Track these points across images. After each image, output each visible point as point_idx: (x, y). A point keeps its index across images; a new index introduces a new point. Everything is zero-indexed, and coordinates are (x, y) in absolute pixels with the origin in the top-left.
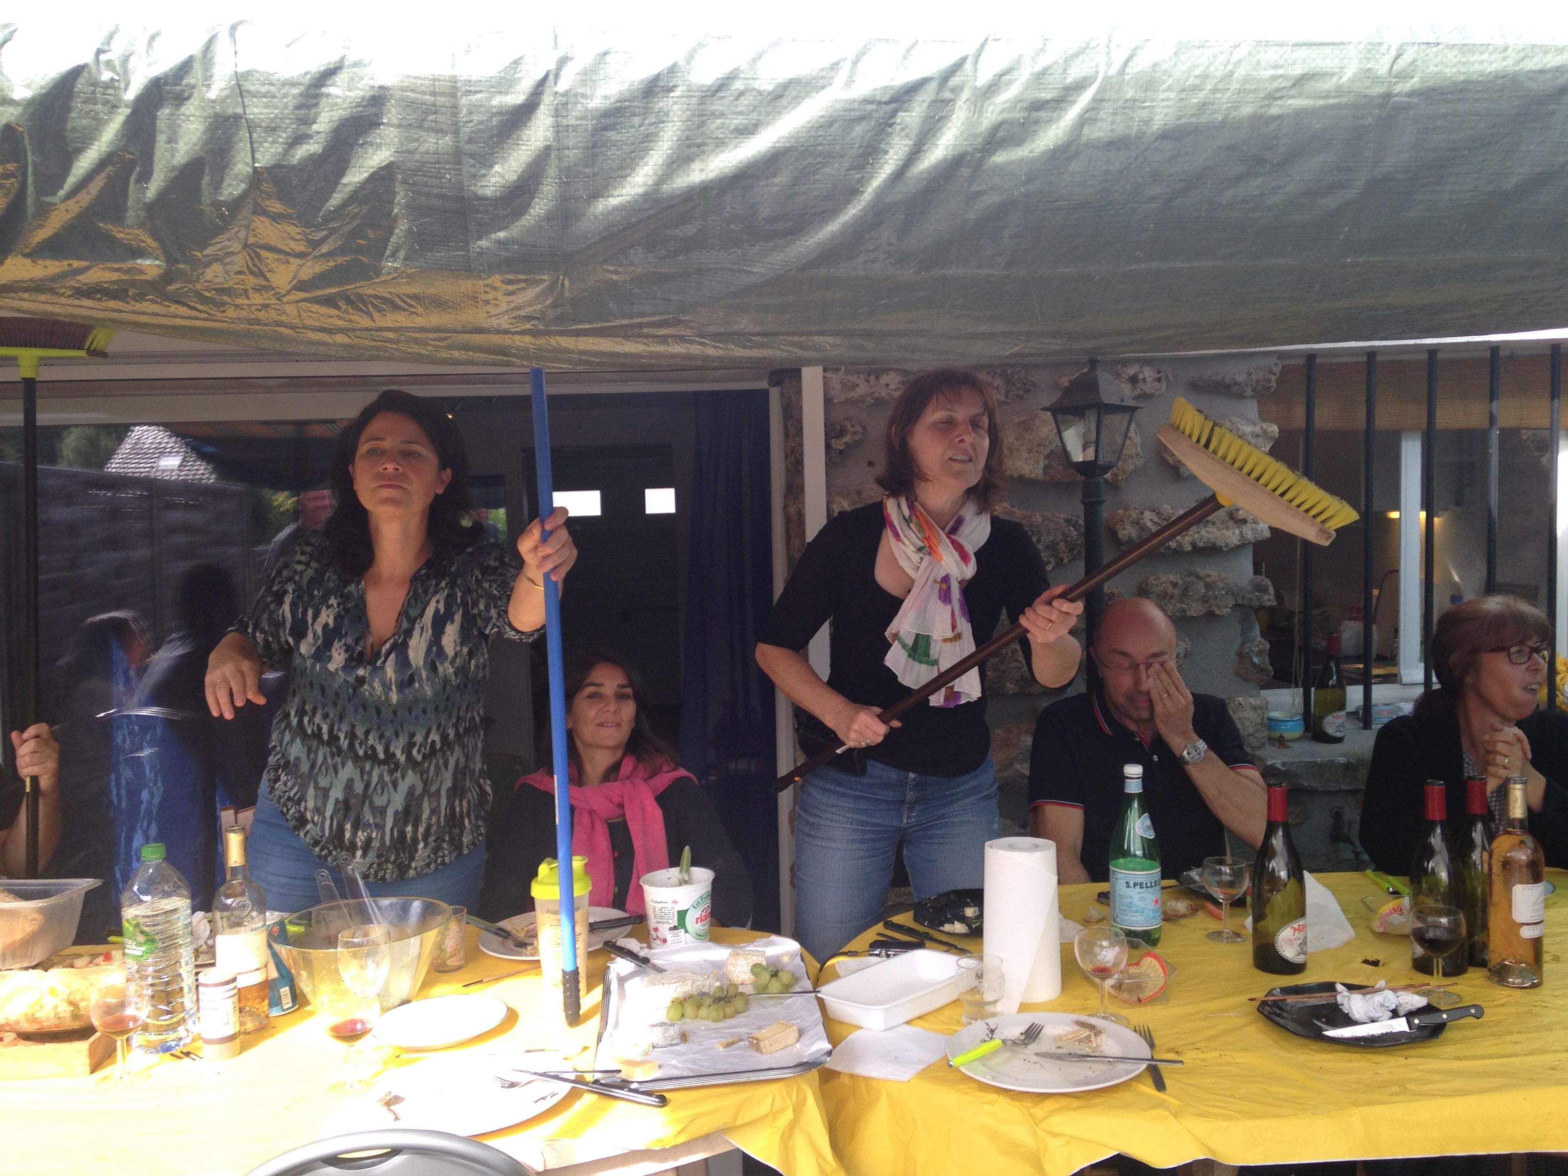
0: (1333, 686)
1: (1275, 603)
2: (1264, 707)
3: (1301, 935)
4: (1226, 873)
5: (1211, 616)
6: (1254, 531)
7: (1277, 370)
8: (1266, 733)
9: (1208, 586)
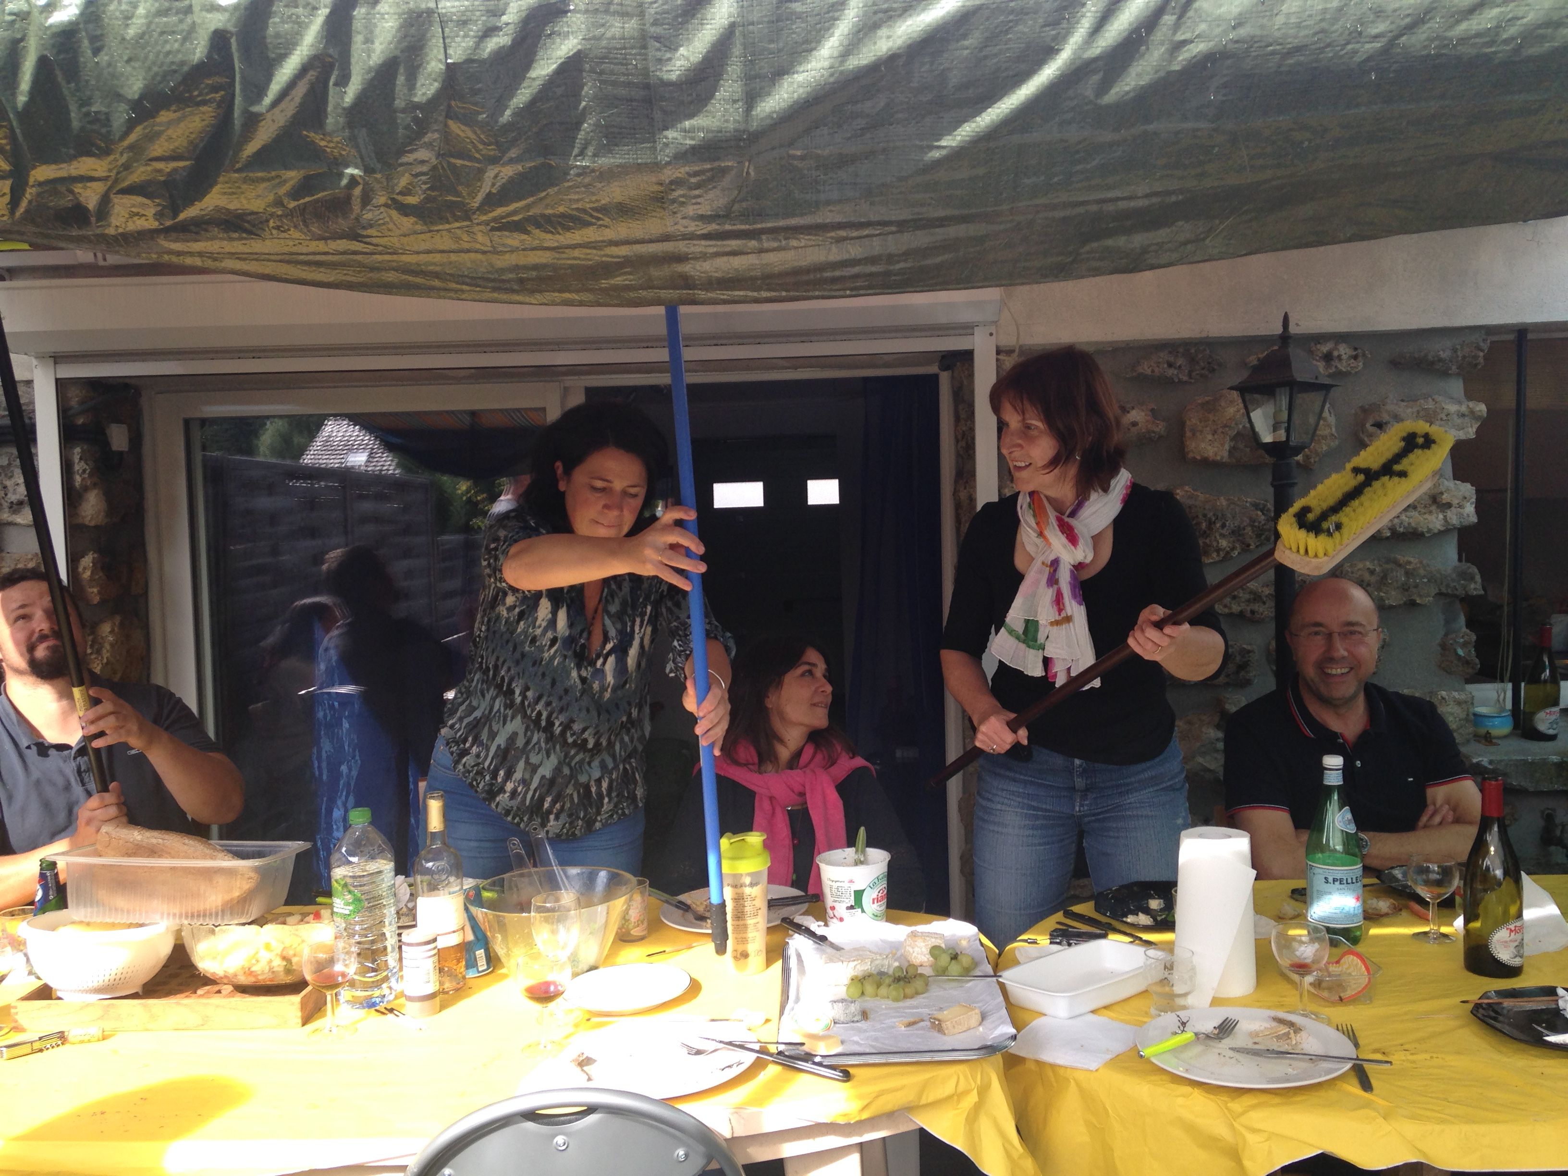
0: (1545, 681)
1: (1482, 592)
2: (1471, 702)
3: (1519, 936)
4: (1434, 871)
5: (1412, 604)
6: (1460, 515)
7: (1485, 346)
8: (1471, 729)
9: (1408, 574)
